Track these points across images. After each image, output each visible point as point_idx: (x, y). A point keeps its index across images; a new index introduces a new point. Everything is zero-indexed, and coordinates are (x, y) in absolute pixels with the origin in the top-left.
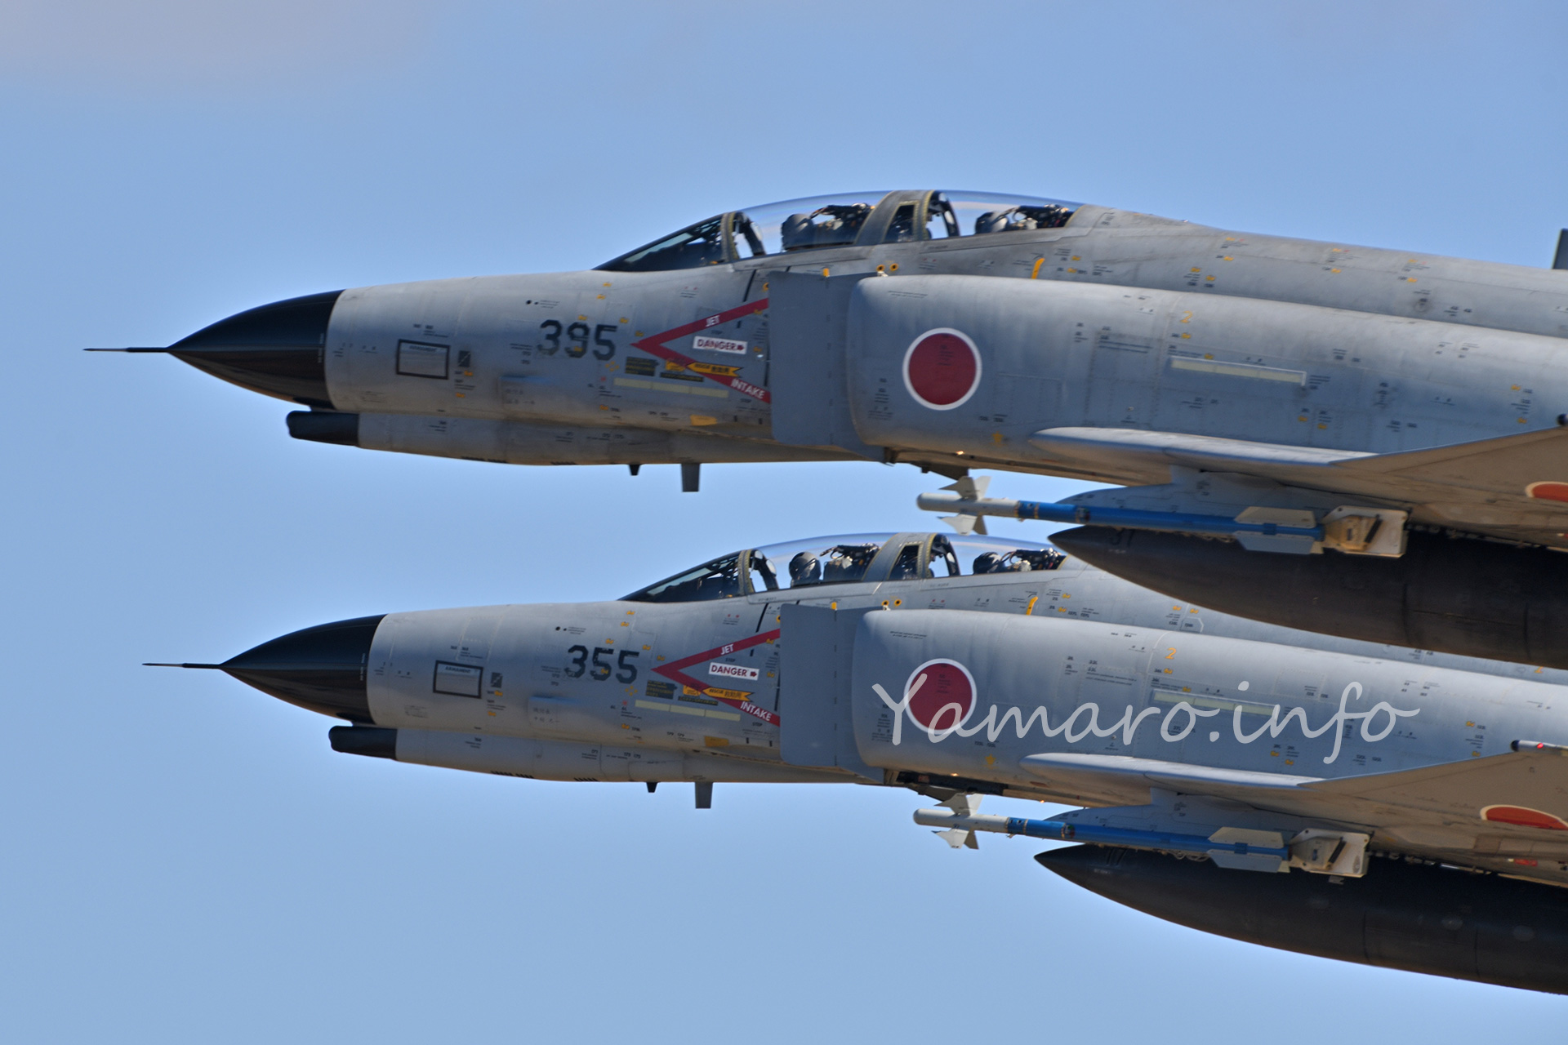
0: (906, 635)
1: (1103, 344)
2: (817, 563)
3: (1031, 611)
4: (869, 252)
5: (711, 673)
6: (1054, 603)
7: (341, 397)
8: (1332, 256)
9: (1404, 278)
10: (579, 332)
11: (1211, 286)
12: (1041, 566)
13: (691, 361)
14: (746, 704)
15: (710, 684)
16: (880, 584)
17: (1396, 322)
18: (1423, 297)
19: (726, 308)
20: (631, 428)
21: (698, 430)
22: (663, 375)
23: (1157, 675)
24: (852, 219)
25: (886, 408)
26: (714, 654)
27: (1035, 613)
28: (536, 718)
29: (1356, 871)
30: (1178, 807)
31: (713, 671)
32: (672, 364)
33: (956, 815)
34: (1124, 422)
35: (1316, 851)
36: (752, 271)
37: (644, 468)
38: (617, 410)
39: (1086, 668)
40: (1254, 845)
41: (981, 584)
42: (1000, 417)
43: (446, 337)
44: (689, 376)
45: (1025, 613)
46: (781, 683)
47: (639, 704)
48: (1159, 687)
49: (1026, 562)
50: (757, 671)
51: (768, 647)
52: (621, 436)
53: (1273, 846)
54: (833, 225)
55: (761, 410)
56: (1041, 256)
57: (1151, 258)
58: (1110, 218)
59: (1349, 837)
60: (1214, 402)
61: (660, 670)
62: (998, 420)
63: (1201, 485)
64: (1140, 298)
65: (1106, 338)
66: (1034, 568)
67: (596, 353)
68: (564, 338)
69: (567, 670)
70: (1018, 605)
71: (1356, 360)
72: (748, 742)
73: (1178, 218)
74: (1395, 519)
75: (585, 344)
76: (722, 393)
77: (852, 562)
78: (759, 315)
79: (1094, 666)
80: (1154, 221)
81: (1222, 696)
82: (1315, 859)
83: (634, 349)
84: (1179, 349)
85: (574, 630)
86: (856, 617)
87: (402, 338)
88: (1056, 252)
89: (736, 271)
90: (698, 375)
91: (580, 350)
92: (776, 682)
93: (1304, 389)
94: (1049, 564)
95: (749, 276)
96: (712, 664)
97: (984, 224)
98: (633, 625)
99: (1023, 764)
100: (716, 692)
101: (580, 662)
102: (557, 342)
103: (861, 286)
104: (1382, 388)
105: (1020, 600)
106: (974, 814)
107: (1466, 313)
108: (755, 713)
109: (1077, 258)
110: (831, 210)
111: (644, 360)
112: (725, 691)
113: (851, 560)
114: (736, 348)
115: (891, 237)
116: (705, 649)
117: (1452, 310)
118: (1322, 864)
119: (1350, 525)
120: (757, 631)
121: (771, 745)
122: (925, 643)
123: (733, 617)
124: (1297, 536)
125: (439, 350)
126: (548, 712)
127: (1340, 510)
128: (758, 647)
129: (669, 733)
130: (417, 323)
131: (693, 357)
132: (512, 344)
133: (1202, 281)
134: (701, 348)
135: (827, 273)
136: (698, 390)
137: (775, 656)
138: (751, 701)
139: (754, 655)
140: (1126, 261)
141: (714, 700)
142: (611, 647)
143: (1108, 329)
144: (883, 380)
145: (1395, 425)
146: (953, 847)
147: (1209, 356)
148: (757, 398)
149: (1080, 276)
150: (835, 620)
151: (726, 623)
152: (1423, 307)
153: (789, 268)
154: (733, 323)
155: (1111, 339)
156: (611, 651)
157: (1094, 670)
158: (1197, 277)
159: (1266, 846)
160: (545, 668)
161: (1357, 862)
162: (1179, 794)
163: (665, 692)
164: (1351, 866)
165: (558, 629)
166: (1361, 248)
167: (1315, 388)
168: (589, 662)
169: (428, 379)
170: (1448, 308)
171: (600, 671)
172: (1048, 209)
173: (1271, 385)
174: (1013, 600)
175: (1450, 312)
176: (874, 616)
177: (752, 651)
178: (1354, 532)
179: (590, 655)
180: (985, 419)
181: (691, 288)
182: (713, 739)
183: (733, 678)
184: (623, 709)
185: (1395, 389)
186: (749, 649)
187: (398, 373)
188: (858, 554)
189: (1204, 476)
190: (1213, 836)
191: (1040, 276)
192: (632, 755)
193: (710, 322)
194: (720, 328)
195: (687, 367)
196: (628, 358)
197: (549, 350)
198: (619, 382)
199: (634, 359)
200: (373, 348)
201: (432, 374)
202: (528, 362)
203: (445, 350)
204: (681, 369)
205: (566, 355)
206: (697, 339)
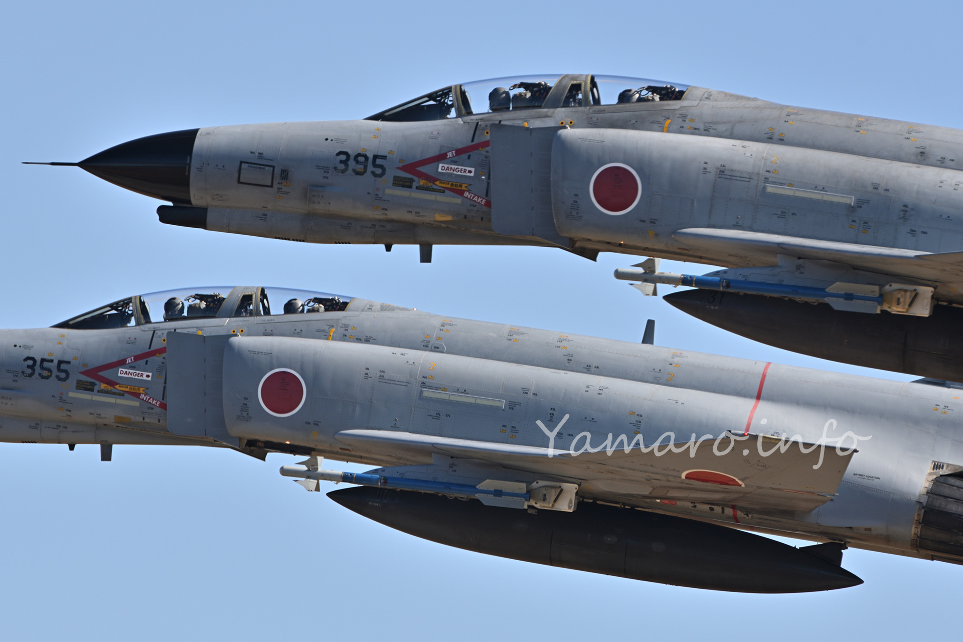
0: (258, 353)
1: (720, 176)
2: (183, 303)
3: (331, 337)
4: (554, 112)
5: (119, 375)
6: (346, 333)
7: (197, 198)
8: (860, 123)
9: (908, 139)
10: (361, 159)
11: (782, 140)
12: (331, 308)
13: (437, 180)
14: (143, 395)
15: (118, 382)
16: (228, 320)
17: (908, 166)
18: (922, 150)
19: (460, 146)
20: (391, 221)
21: (438, 224)
22: (417, 188)
23: (424, 380)
24: (537, 91)
25: (577, 213)
26: (122, 363)
27: (334, 339)
28: (2, 403)
29: (570, 508)
30: (451, 465)
31: (121, 374)
32: (424, 181)
33: (309, 470)
34: (734, 225)
35: (545, 495)
36: (476, 123)
37: (394, 247)
38: (386, 210)
39: (378, 375)
40: (506, 491)
41: (296, 320)
42: (653, 221)
43: (272, 160)
44: (435, 189)
45: (328, 339)
46: (167, 382)
47: (71, 394)
48: (426, 388)
49: (321, 305)
50: (150, 374)
51: (158, 359)
52: (384, 226)
53: (519, 492)
54: (526, 95)
55: (483, 212)
56: (669, 118)
57: (742, 121)
58: (710, 95)
59: (565, 486)
60: (793, 214)
61: (84, 373)
62: (651, 222)
63: (799, 267)
64: (743, 147)
65: (723, 172)
66: (326, 310)
67: (373, 173)
68: (352, 163)
69: (23, 372)
70: (322, 334)
71: (887, 190)
72: (144, 419)
73: (752, 96)
74: (927, 292)
75: (366, 167)
76: (458, 200)
77: (206, 305)
78: (483, 151)
79: (383, 374)
80: (739, 98)
81: (467, 394)
82: (544, 500)
83: (399, 171)
84: (770, 180)
85: (26, 347)
86: (222, 342)
87: (243, 160)
88: (678, 116)
89: (465, 123)
90: (441, 188)
91: (362, 171)
92: (163, 382)
93: (853, 207)
94: (337, 307)
95: (475, 126)
96: (120, 369)
97: (625, 97)
98: (65, 344)
99: (336, 436)
100: (123, 387)
101: (32, 367)
102: (347, 165)
103: (560, 135)
104: (904, 208)
105: (323, 331)
106: (321, 469)
107: (951, 162)
108: (150, 401)
109: (692, 120)
110: (522, 85)
111: (405, 178)
112: (129, 387)
113: (205, 303)
114: (467, 172)
115: (566, 104)
116: (115, 360)
117: (942, 160)
118: (549, 503)
119: (899, 296)
120: (150, 348)
121: (159, 422)
122: (272, 359)
123: (132, 339)
124: (866, 302)
125: (267, 168)
126: (10, 399)
127: (891, 286)
128: (150, 359)
129: (91, 414)
130: (253, 151)
131: (439, 178)
132: (316, 166)
133: (776, 137)
134: (444, 171)
135: (526, 125)
136: (440, 198)
137: (163, 365)
138: (147, 394)
139: (148, 364)
140: (725, 123)
141: (122, 392)
142: (52, 358)
143: (724, 166)
144: (576, 195)
145: (913, 232)
146: (308, 490)
147: (791, 185)
148: (481, 204)
149: (695, 131)
150: (205, 342)
151: (128, 343)
152: (922, 157)
153: (500, 121)
154: (465, 156)
155: (726, 172)
156: (52, 361)
157: (383, 376)
158: (773, 134)
159: (515, 492)
160: (8, 371)
161: (571, 502)
162: (452, 457)
163: (89, 387)
164: (566, 505)
165: (15, 346)
166: (876, 119)
167: (861, 207)
168: (37, 368)
169: (258, 187)
170: (939, 158)
171: (45, 373)
172: (666, 88)
173: (832, 204)
174: (318, 331)
175: (940, 161)
176: (234, 340)
177: (147, 362)
178: (902, 300)
179: (38, 363)
180: (644, 221)
181: (435, 133)
182: (120, 418)
183: (134, 378)
184: (60, 397)
185: (913, 209)
186: (145, 360)
187: (239, 182)
188: (209, 300)
189: (801, 261)
190: (480, 485)
191: (669, 131)
192: (62, 427)
193: (450, 155)
194: (456, 159)
195: (434, 183)
196: (395, 177)
197: (342, 170)
198: (388, 191)
199: (398, 177)
200: (223, 166)
201: (262, 184)
202: (327, 178)
203: (272, 169)
204: (430, 184)
205: (353, 174)
206: (441, 165)
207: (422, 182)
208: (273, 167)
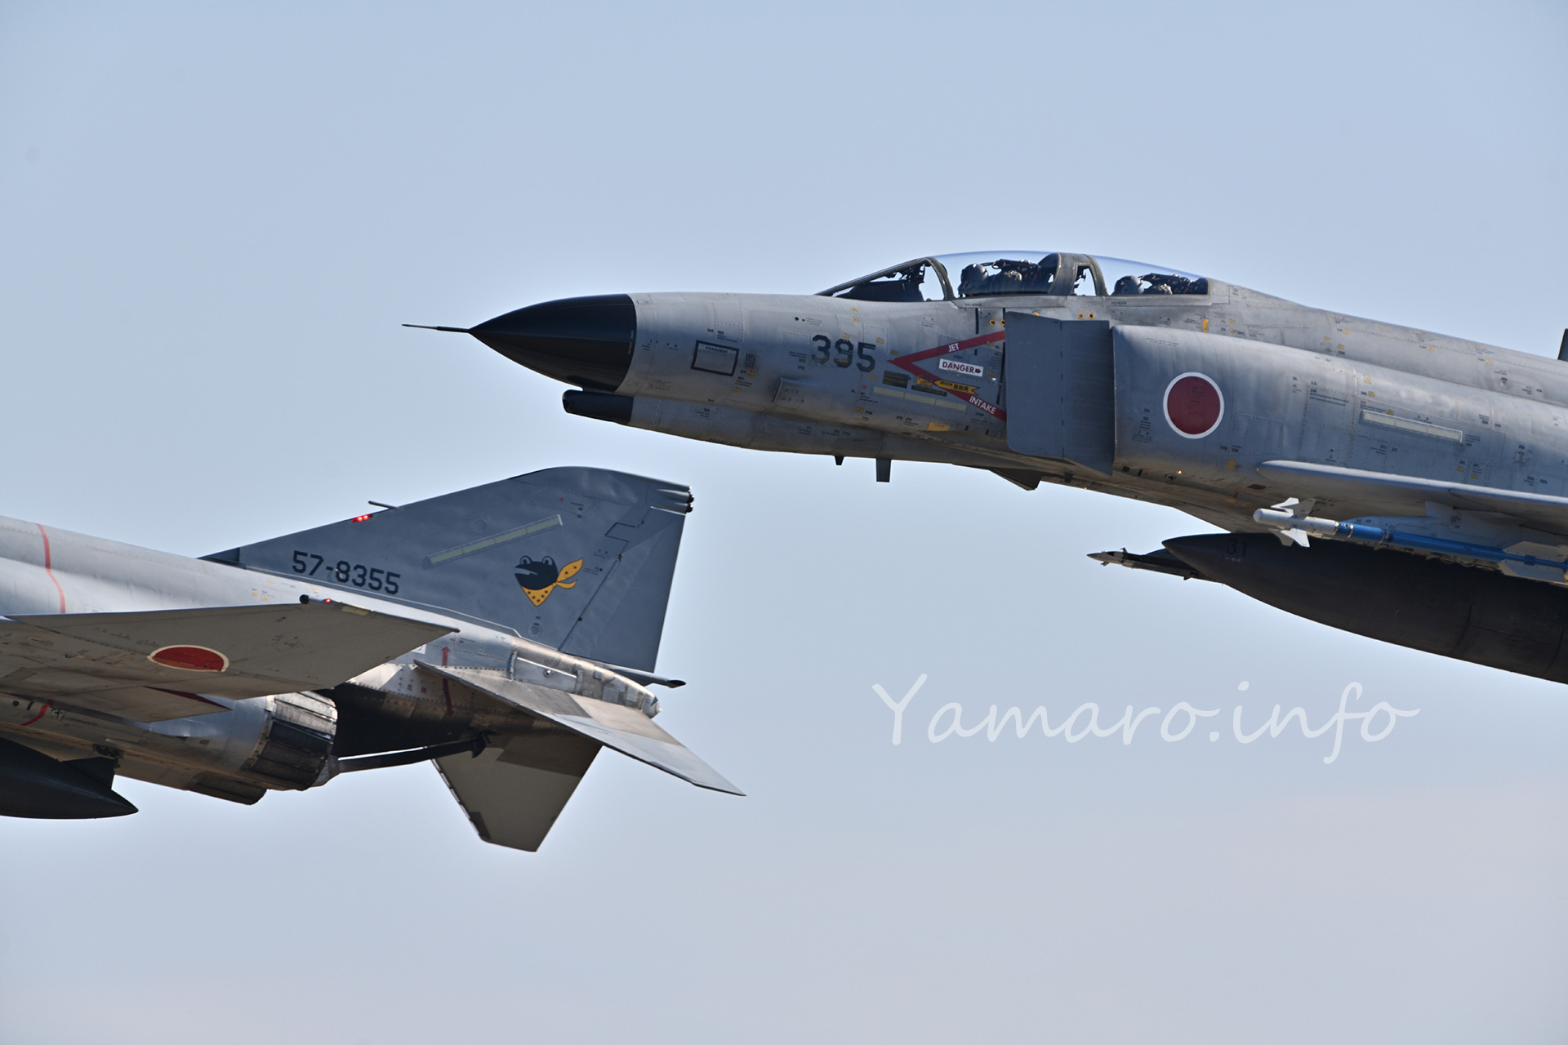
1: (1312, 396)
9: (1481, 360)
10: (844, 347)
11: (1343, 353)
13: (938, 379)
19: (963, 338)
22: (913, 388)
25: (1148, 434)
32: (921, 379)
34: (1328, 461)
36: (975, 309)
37: (847, 460)
38: (869, 414)
42: (1236, 448)
43: (735, 341)
44: (934, 391)
55: (992, 423)
56: (1205, 317)
62: (1234, 450)
65: (1315, 391)
67: (860, 366)
68: (833, 351)
71: (1498, 425)
75: (850, 357)
76: (962, 406)
78: (992, 346)
83: (890, 365)
84: (1368, 404)
87: (700, 340)
88: (1217, 315)
89: (960, 308)
90: (942, 390)
91: (846, 362)
102: (827, 354)
104: (1520, 450)
107: (1539, 392)
109: (1233, 321)
111: (899, 375)
114: (974, 371)
125: (729, 351)
130: (711, 328)
131: (940, 376)
132: (790, 352)
133: (1335, 348)
134: (946, 369)
135: (1037, 314)
136: (941, 402)
140: (1270, 327)
143: (1315, 384)
144: (1146, 411)
145: (1530, 480)
147: (1390, 412)
148: (990, 413)
152: (1505, 385)
154: (970, 351)
155: (1318, 392)
158: (1330, 345)
167: (1470, 445)
169: (716, 375)
170: (1523, 388)
173: (1438, 439)
175: (1527, 390)
180: (1226, 448)
181: (929, 320)
185: (1530, 452)
187: (693, 367)
193: (952, 348)
194: (960, 353)
195: (933, 383)
196: (886, 372)
197: (821, 359)
198: (877, 390)
199: (890, 373)
200: (676, 346)
201: (722, 371)
202: (803, 368)
203: (735, 352)
204: (929, 384)
205: (835, 365)
206: (942, 361)
207: (919, 381)
208: (737, 350)
